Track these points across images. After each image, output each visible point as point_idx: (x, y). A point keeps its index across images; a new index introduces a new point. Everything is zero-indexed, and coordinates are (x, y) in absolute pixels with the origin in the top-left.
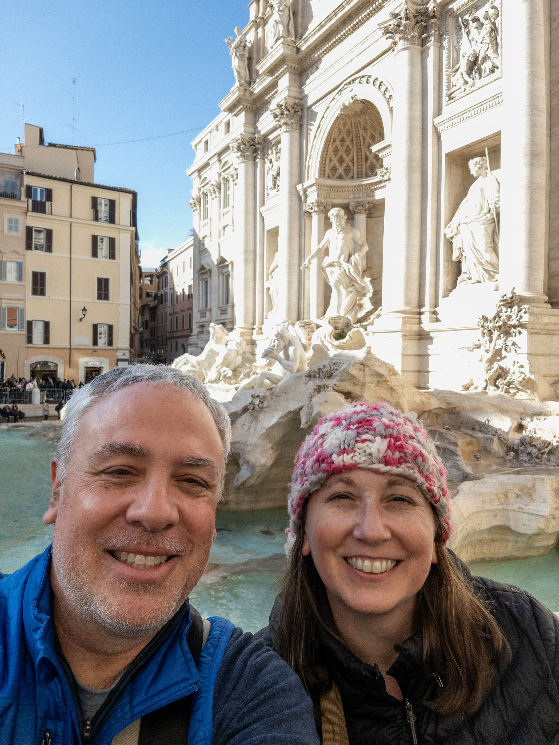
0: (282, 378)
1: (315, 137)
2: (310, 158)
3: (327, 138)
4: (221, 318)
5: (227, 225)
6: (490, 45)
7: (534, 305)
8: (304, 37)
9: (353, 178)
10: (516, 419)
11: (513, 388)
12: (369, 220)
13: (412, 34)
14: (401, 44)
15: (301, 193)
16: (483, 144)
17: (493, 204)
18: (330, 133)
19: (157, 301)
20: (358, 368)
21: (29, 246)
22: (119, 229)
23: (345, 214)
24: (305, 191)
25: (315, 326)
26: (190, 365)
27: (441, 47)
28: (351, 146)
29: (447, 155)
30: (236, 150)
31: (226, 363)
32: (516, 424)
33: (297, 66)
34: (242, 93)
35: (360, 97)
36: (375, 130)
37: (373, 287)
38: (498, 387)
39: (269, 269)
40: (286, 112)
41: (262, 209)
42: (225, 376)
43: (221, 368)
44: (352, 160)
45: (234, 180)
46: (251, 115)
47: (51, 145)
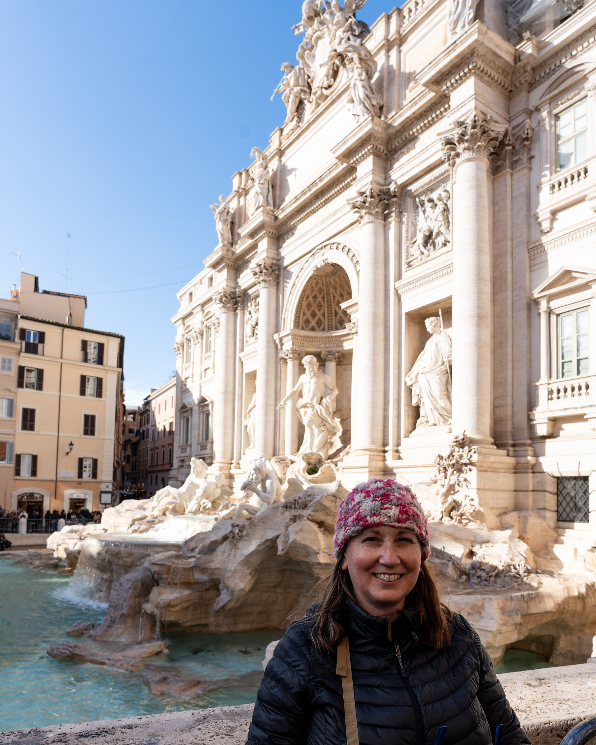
0: (259, 510)
1: (291, 293)
2: (286, 311)
3: (301, 295)
4: (201, 453)
5: (209, 368)
6: (443, 223)
7: (482, 445)
8: (281, 207)
9: (324, 330)
10: (468, 547)
11: (465, 519)
12: (339, 367)
13: (376, 210)
14: (367, 218)
15: (278, 341)
16: (438, 306)
17: (446, 358)
18: (304, 291)
19: (138, 437)
20: (331, 499)
21: (20, 384)
22: (107, 370)
23: (318, 361)
24: (281, 340)
25: (290, 462)
26: (171, 497)
27: (400, 222)
28: (322, 303)
29: (407, 314)
30: (219, 302)
31: (206, 495)
32: (467, 551)
33: (275, 232)
34: (225, 252)
35: (331, 261)
36: (343, 290)
37: (343, 427)
38: (452, 518)
39: (247, 408)
40: (264, 271)
41: (242, 355)
42: (204, 507)
43: (201, 500)
44: (324, 315)
45: (215, 328)
46: (232, 272)
47: (45, 292)
